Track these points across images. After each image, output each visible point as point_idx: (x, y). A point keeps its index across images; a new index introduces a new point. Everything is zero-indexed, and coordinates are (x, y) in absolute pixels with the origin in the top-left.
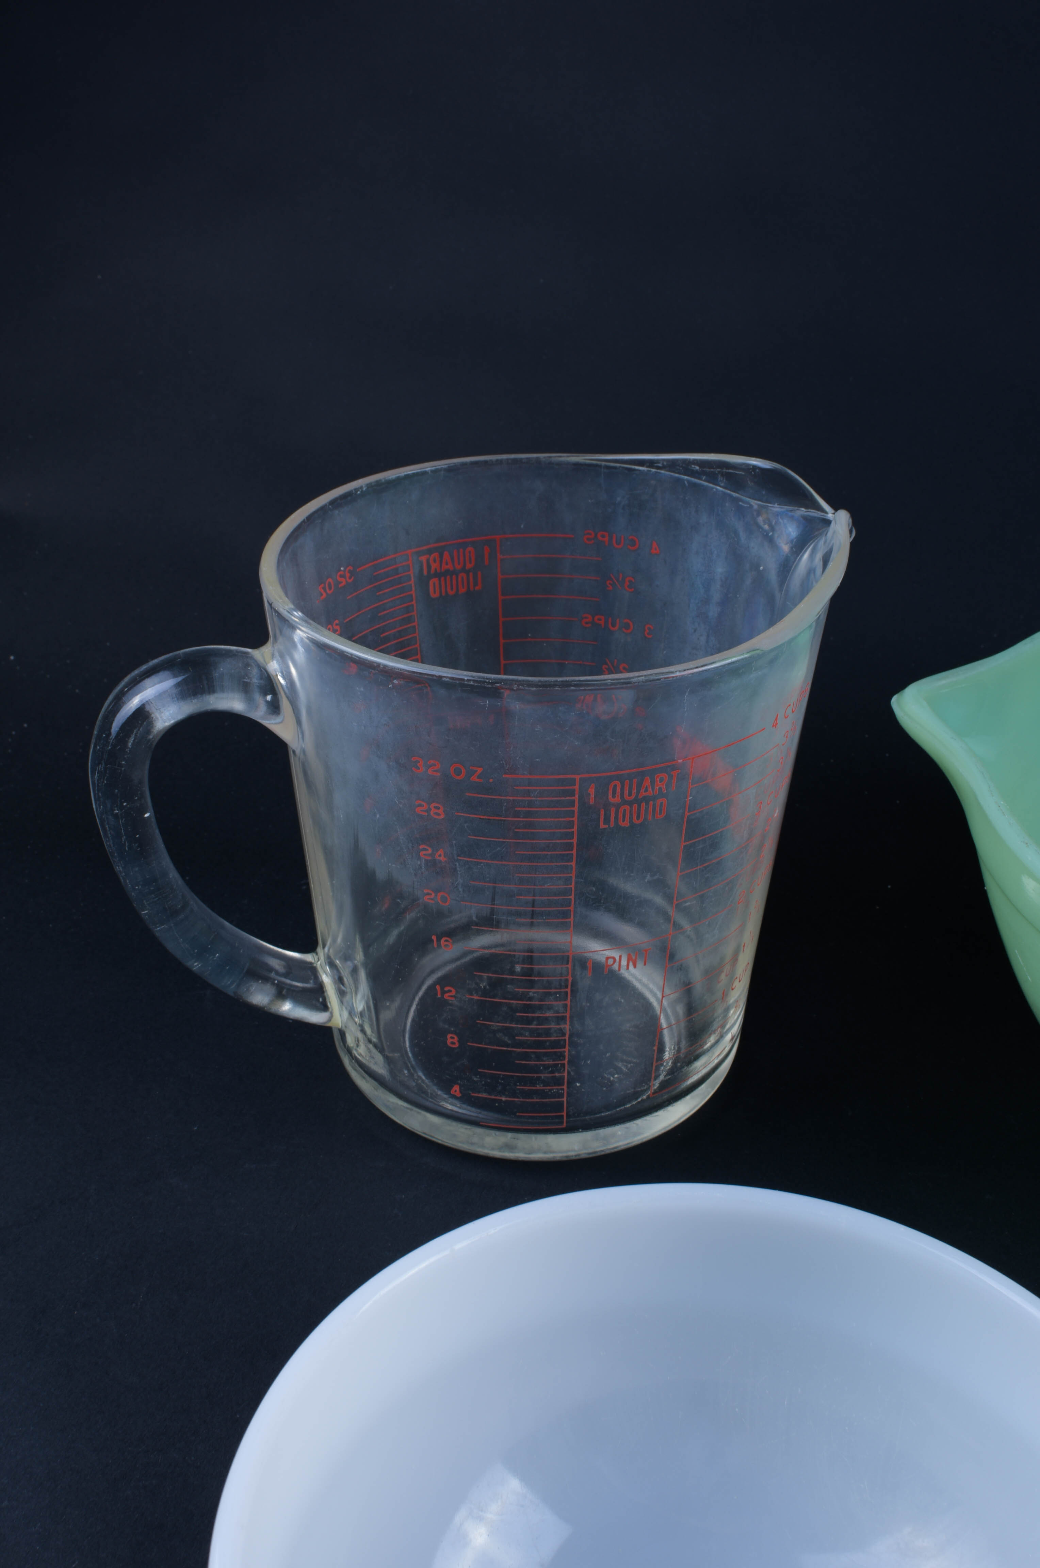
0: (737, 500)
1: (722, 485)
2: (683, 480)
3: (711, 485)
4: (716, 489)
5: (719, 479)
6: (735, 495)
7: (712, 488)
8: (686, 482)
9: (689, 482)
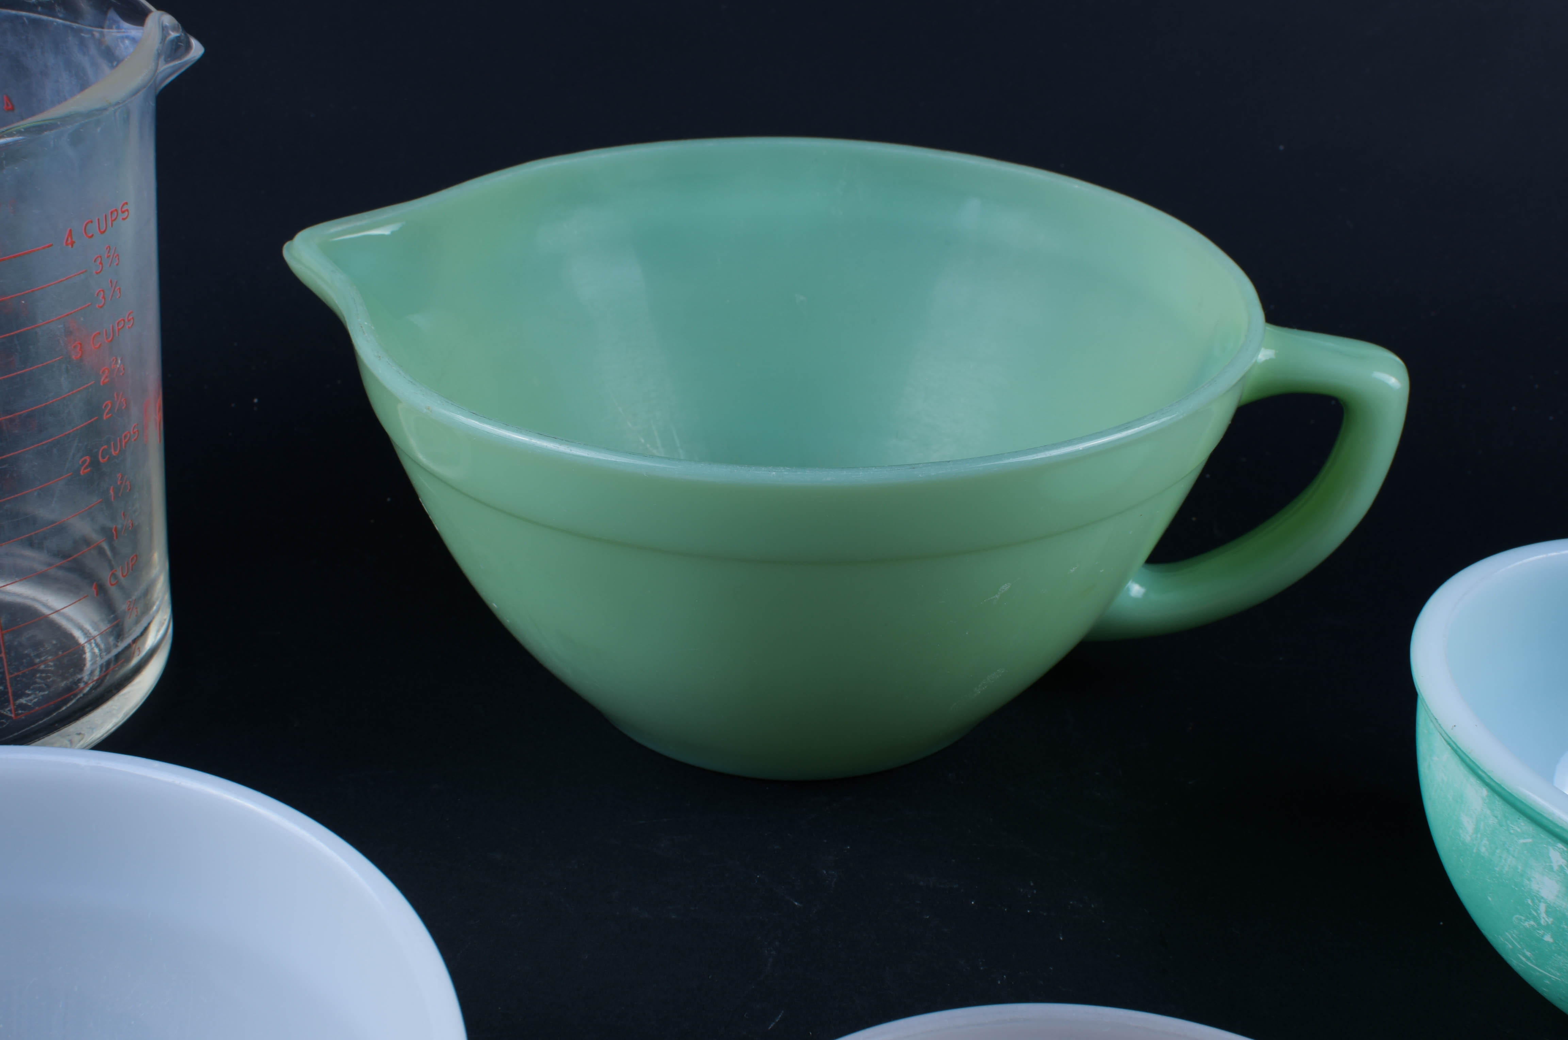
0: (80, 31)
1: (61, 15)
2: (21, 17)
3: (51, 19)
4: (57, 22)
5: (57, 10)
6: (75, 25)
7: (52, 22)
8: (25, 19)
9: (28, 18)
